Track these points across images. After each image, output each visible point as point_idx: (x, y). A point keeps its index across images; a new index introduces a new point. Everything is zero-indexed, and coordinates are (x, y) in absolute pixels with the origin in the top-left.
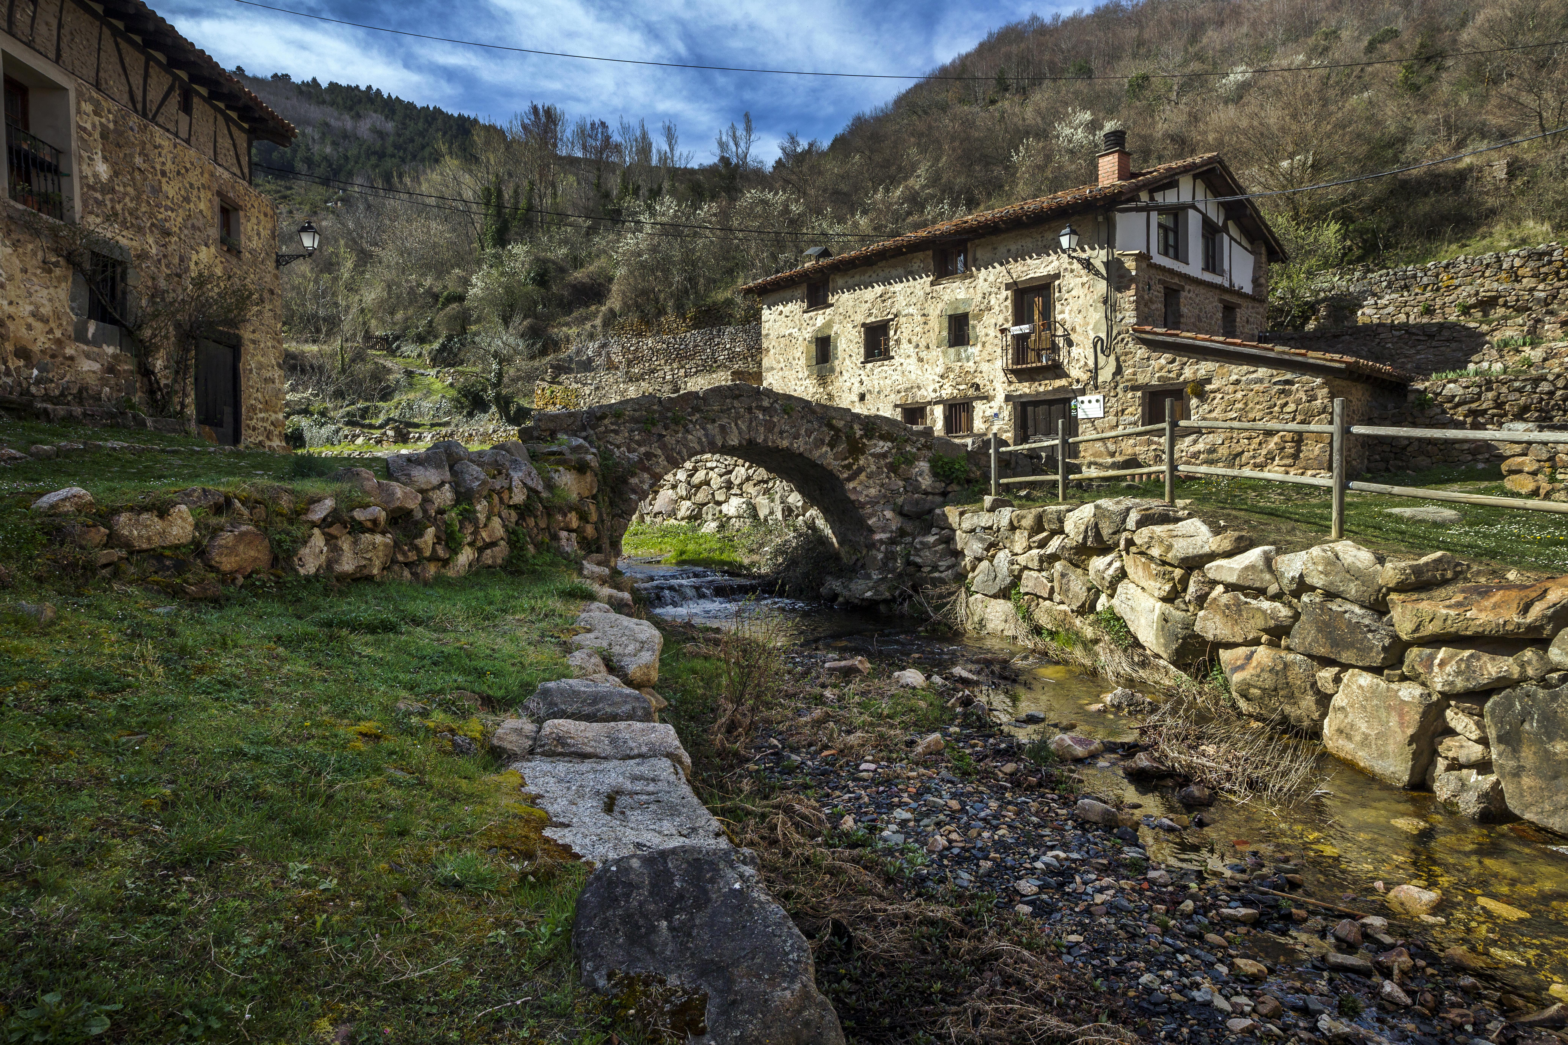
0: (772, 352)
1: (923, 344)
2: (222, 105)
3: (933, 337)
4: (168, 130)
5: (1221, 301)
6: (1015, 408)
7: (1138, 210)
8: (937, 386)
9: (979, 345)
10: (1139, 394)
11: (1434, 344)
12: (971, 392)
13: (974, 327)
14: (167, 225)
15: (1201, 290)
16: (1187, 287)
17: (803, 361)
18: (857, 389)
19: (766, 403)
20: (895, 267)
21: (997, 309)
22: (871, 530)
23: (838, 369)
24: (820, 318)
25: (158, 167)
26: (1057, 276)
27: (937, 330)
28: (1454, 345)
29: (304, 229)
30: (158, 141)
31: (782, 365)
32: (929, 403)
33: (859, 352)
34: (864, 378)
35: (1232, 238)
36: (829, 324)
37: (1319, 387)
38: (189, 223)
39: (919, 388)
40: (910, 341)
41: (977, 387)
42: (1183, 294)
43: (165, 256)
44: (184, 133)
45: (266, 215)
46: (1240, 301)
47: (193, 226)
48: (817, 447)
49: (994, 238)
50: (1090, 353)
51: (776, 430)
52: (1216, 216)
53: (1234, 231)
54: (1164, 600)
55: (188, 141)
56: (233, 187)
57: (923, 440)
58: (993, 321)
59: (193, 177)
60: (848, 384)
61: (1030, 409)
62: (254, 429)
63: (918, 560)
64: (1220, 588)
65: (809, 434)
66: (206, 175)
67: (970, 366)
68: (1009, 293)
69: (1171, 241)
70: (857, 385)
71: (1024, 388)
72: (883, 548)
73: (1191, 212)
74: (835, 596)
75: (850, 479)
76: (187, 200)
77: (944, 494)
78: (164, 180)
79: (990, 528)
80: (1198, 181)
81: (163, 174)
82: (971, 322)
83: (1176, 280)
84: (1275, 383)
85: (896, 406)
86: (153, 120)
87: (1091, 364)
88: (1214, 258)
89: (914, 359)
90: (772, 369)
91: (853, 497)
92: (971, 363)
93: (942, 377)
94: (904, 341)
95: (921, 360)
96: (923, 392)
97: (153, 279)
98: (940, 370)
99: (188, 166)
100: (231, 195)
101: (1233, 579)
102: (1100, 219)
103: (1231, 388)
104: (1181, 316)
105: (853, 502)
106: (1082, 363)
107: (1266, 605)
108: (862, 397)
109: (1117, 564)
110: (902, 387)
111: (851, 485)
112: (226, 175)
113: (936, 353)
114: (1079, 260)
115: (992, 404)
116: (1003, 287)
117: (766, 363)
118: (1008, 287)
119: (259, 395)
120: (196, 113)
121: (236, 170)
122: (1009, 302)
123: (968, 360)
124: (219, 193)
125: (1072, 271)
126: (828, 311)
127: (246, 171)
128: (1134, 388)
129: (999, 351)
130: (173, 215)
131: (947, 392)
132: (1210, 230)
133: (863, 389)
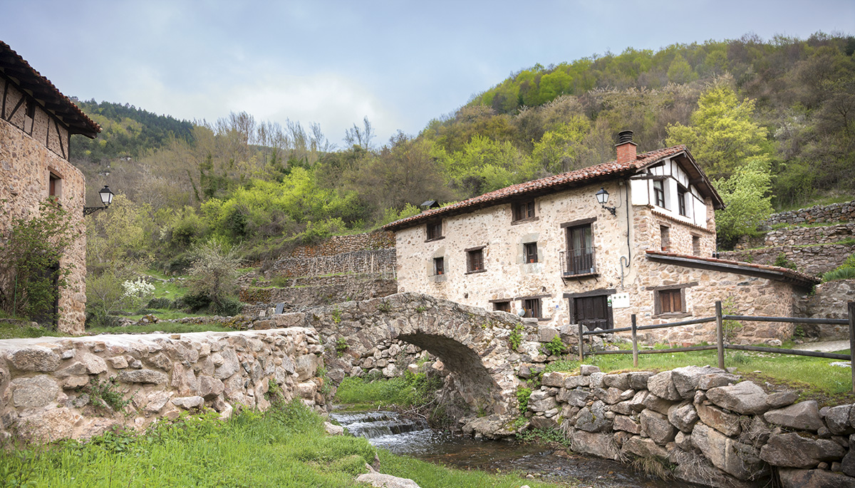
0: (404, 267)
1: (506, 262)
2: (53, 112)
3: (513, 259)
4: (18, 128)
5: (691, 233)
6: (570, 302)
7: (643, 178)
8: (517, 289)
9: (545, 262)
10: (652, 292)
11: (818, 258)
12: (540, 292)
13: (541, 251)
14: (15, 189)
15: (681, 227)
16: (673, 225)
17: (425, 273)
18: (462, 291)
19: (429, 305)
20: (486, 213)
21: (555, 240)
22: (500, 389)
23: (449, 278)
24: (436, 246)
25: (11, 151)
26: (595, 219)
27: (516, 252)
28: (830, 258)
29: (103, 191)
30: (12, 134)
31: (411, 276)
32: (512, 299)
33: (464, 267)
34: (467, 283)
35: (693, 195)
36: (442, 249)
37: (767, 286)
38: (29, 187)
39: (505, 290)
40: (498, 260)
41: (544, 289)
42: (670, 230)
43: (12, 209)
44: (28, 129)
45: (78, 182)
46: (701, 233)
47: (32, 189)
48: (463, 334)
49: (552, 196)
50: (618, 267)
51: (436, 323)
52: (685, 184)
53: (694, 191)
54: (733, 437)
55: (30, 134)
56: (58, 164)
57: (532, 327)
58: (554, 247)
59: (33, 157)
60: (456, 287)
61: (579, 302)
62: (66, 323)
63: (534, 408)
64: (779, 430)
65: (458, 325)
66: (42, 156)
67: (539, 275)
68: (563, 229)
69: (660, 198)
70: (462, 288)
71: (575, 289)
72: (508, 399)
73: (670, 179)
74: (474, 432)
75: (484, 355)
76: (28, 172)
77: (546, 362)
78: (14, 159)
79: (588, 386)
80: (673, 161)
81: (14, 155)
82: (538, 248)
83: (666, 221)
84: (738, 285)
85: (490, 301)
86: (8, 120)
87: (619, 274)
88: (684, 207)
89: (501, 272)
90: (404, 278)
91: (487, 366)
92: (539, 274)
93: (520, 283)
94: (494, 260)
95: (505, 272)
96: (508, 292)
97: (4, 224)
98: (519, 278)
99: (31, 150)
100: (57, 169)
101: (789, 423)
102: (621, 184)
103: (710, 288)
104: (670, 243)
105: (487, 369)
106: (613, 273)
107: (819, 442)
108: (466, 296)
109: (692, 412)
110: (494, 289)
111: (484, 359)
112: (55, 156)
113: (515, 267)
114: (609, 209)
115: (554, 299)
116: (559, 226)
117: (400, 274)
118: (562, 226)
119: (69, 300)
120: (36, 117)
121: (60, 152)
122: (564, 234)
123: (537, 272)
124: (49, 168)
125: (604, 216)
126: (441, 241)
127: (66, 154)
128: (649, 289)
129: (558, 265)
130: (19, 182)
131: (525, 292)
132: (682, 191)
133: (466, 291)
